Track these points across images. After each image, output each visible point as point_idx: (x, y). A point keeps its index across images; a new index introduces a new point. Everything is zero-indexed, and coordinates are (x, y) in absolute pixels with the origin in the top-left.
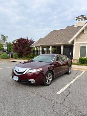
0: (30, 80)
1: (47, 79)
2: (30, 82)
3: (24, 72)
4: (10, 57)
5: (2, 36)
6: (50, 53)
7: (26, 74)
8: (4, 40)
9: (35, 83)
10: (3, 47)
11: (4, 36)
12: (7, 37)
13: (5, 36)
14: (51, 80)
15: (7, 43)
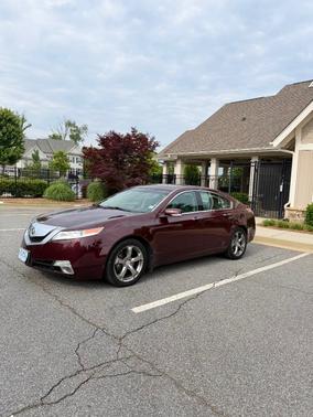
0: (58, 263)
1: (122, 266)
2: (58, 268)
3: (44, 237)
4: (80, 196)
5: (69, 124)
6: (178, 181)
7: (51, 243)
8: (76, 138)
9: (73, 273)
10: (67, 160)
11: (74, 125)
12: (85, 128)
13: (79, 125)
14: (139, 269)
15: (84, 148)
